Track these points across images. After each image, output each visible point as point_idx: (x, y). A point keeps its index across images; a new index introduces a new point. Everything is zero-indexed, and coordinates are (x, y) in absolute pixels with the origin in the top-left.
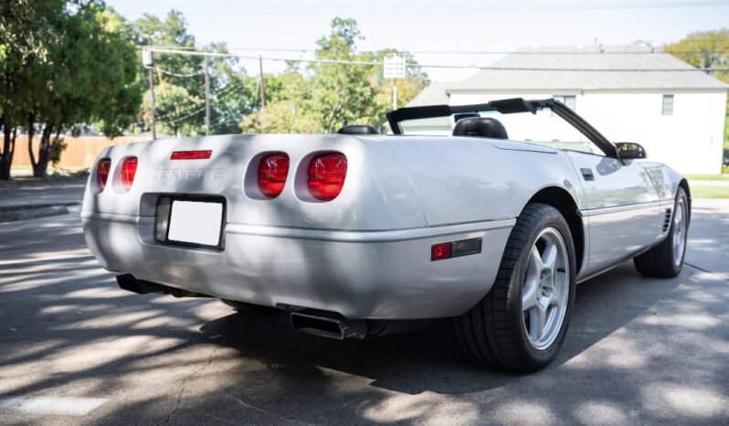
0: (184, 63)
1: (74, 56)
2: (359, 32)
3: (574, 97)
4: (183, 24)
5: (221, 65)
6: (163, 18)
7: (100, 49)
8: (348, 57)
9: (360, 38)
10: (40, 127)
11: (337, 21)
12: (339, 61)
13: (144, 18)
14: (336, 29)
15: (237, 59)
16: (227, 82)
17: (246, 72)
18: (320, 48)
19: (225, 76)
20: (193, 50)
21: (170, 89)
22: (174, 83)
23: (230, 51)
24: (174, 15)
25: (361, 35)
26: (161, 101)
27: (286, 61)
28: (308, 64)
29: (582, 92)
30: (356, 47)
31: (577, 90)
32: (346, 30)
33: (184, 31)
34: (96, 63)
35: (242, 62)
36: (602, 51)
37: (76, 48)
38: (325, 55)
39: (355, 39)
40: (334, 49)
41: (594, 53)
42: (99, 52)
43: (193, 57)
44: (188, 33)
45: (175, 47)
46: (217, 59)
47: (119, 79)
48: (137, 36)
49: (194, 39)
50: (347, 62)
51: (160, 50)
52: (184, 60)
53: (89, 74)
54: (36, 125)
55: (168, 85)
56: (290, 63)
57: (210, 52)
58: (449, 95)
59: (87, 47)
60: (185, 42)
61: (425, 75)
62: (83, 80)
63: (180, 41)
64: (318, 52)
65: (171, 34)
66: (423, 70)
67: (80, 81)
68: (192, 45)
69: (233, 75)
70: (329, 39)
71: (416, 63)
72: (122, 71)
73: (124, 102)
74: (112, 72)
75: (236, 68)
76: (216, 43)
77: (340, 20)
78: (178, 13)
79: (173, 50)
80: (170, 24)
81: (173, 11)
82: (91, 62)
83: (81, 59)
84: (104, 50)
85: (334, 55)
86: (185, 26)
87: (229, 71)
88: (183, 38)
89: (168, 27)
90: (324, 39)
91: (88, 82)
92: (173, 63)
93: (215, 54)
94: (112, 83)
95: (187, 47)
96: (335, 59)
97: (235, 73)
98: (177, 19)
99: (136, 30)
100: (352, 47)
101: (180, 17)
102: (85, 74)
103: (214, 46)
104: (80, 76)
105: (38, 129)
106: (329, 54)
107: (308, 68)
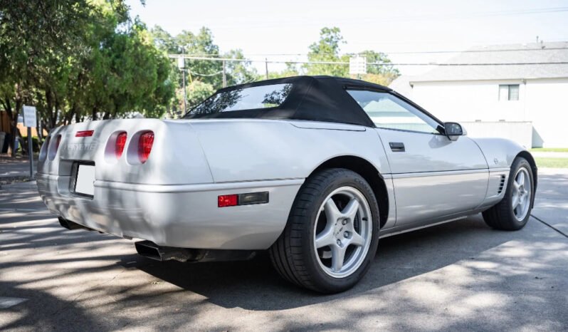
0: (211, 66)
1: (121, 63)
2: (342, 38)
3: (518, 85)
4: (210, 37)
5: (238, 66)
6: (197, 33)
7: (140, 57)
8: (332, 58)
9: (343, 42)
10: (101, 115)
11: (325, 30)
12: (326, 61)
13: (183, 33)
14: (325, 36)
15: (250, 62)
16: (242, 79)
17: (256, 71)
18: (312, 51)
19: (241, 75)
20: (217, 57)
21: (200, 85)
22: (203, 81)
23: (245, 57)
24: (205, 31)
25: (344, 40)
26: (193, 95)
27: (286, 63)
28: (303, 64)
29: (525, 81)
30: (340, 50)
31: (520, 79)
32: (332, 37)
33: (210, 42)
34: (136, 67)
35: (253, 65)
36: (543, 48)
37: (122, 58)
38: (315, 57)
39: (339, 44)
40: (322, 52)
41: (537, 49)
42: (139, 60)
43: (217, 61)
44: (213, 43)
45: (204, 54)
46: (235, 62)
47: (153, 79)
48: (177, 47)
49: (218, 47)
50: (331, 62)
51: (192, 58)
52: (211, 65)
53: (131, 76)
54: (99, 114)
55: (198, 82)
56: (289, 64)
57: (230, 57)
58: (412, 86)
59: (130, 56)
60: (211, 50)
61: (397, 71)
62: (127, 81)
63: (208, 50)
64: (310, 55)
65: (202, 44)
66: (395, 67)
67: (125, 81)
68: (216, 53)
69: (247, 74)
70: (318, 44)
71: (389, 61)
72: (155, 73)
73: (160, 96)
74: (148, 74)
75: (249, 69)
76: (234, 50)
77: (327, 29)
78: (207, 29)
79: (203, 57)
80: (201, 38)
81: (204, 28)
82: (132, 67)
83: (125, 65)
84: (142, 58)
85: (322, 57)
86: (212, 38)
87: (243, 71)
88: (210, 47)
89: (200, 40)
90: (315, 44)
91: (131, 81)
92: (203, 66)
93: (234, 59)
94: (148, 82)
95: (213, 55)
96: (322, 59)
97: (249, 72)
98: (206, 33)
99: (176, 42)
100: (337, 49)
101: (208, 32)
102: (128, 76)
103: (233, 52)
104: (125, 77)
105: (99, 116)
106: (318, 56)
107: (302, 67)
